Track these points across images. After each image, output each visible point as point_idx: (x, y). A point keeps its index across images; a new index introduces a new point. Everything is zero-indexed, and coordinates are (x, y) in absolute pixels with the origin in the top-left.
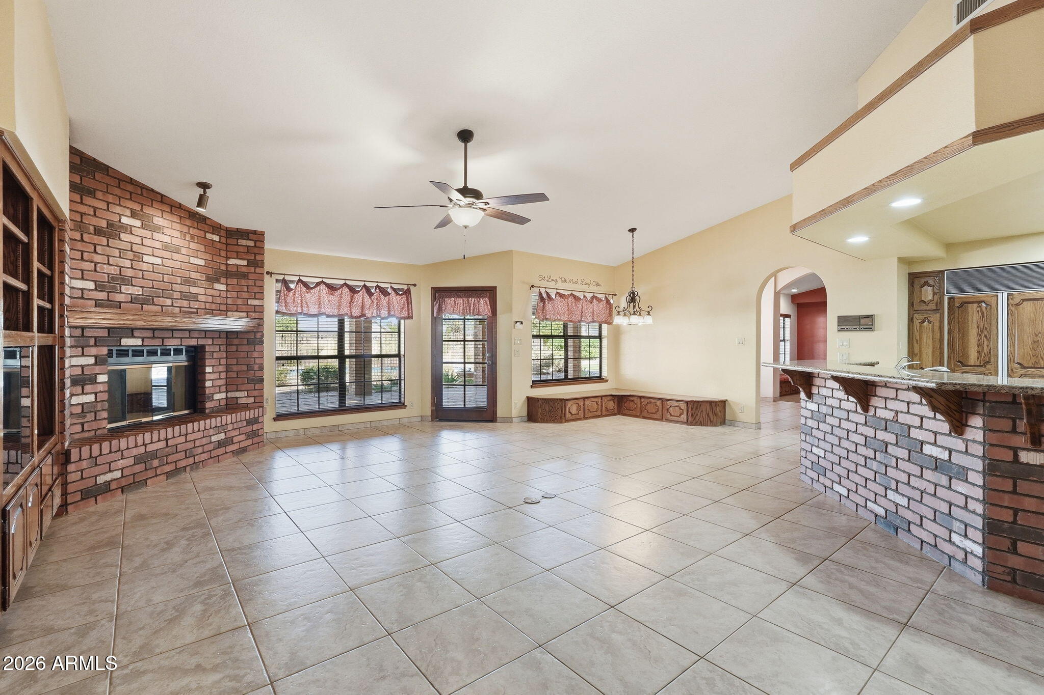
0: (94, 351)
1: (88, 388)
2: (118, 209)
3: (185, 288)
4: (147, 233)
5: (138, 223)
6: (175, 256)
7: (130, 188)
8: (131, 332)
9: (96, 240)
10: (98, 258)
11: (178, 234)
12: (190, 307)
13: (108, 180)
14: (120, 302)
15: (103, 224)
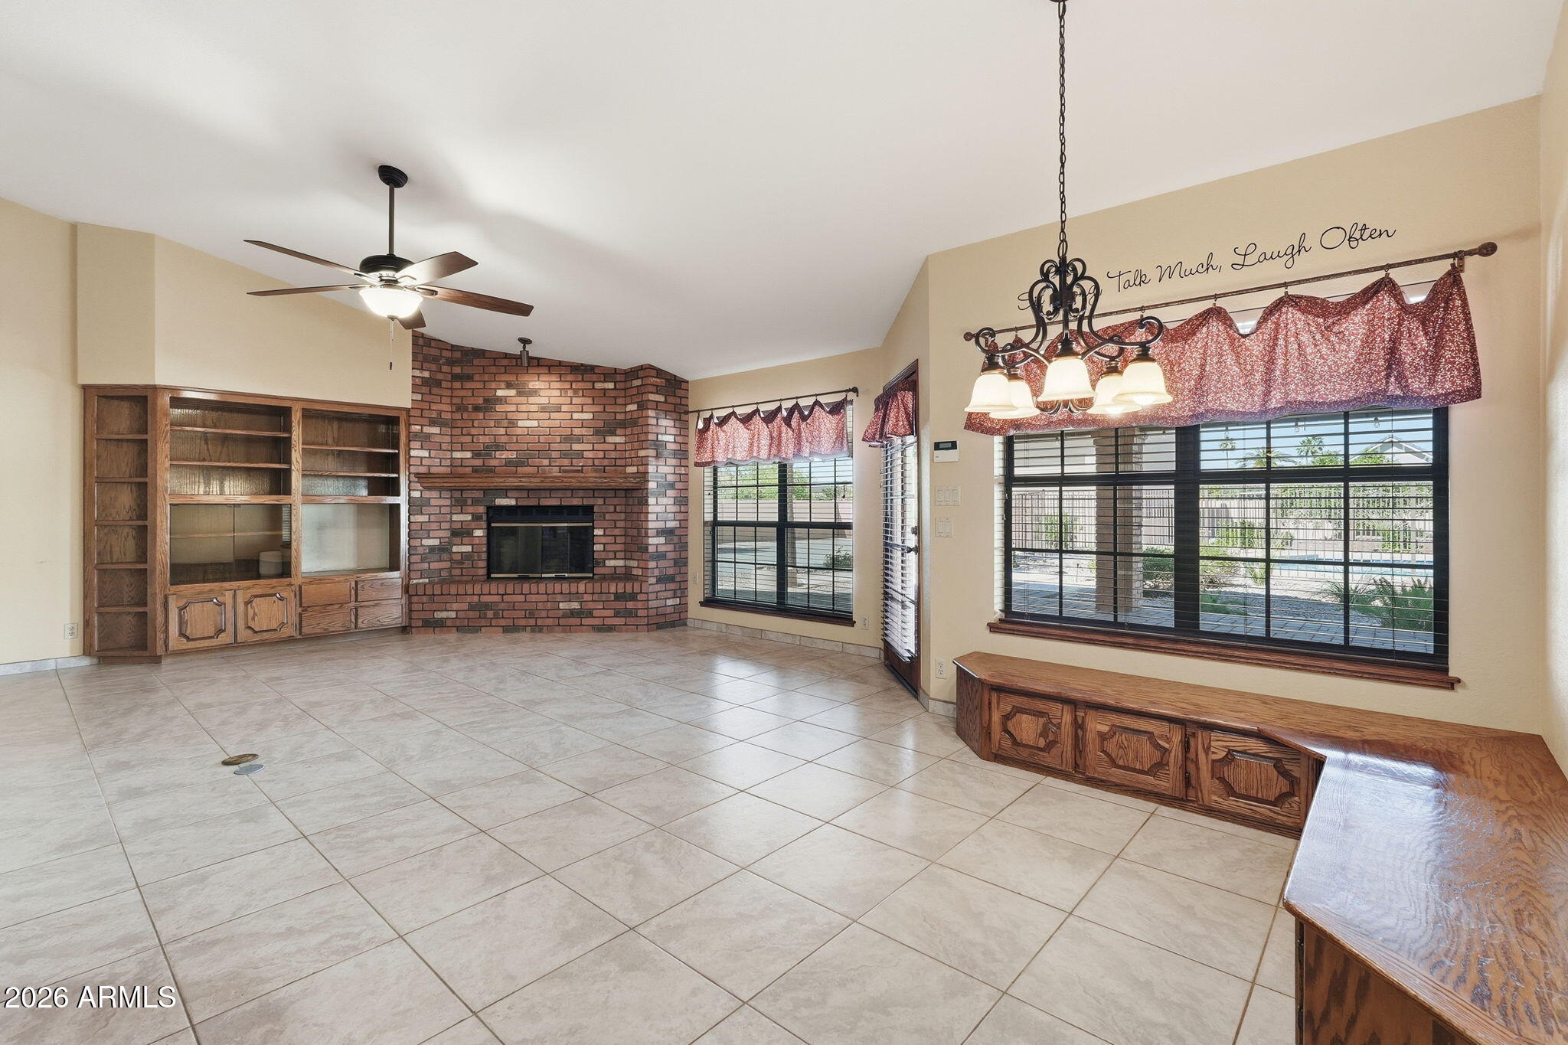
0: (471, 509)
1: (466, 540)
2: (493, 385)
3: (565, 447)
4: (523, 399)
5: (513, 392)
6: (554, 415)
7: (505, 362)
8: (504, 492)
9: (474, 415)
10: (474, 431)
11: (558, 393)
12: (572, 466)
13: (484, 362)
14: (495, 467)
15: (480, 401)
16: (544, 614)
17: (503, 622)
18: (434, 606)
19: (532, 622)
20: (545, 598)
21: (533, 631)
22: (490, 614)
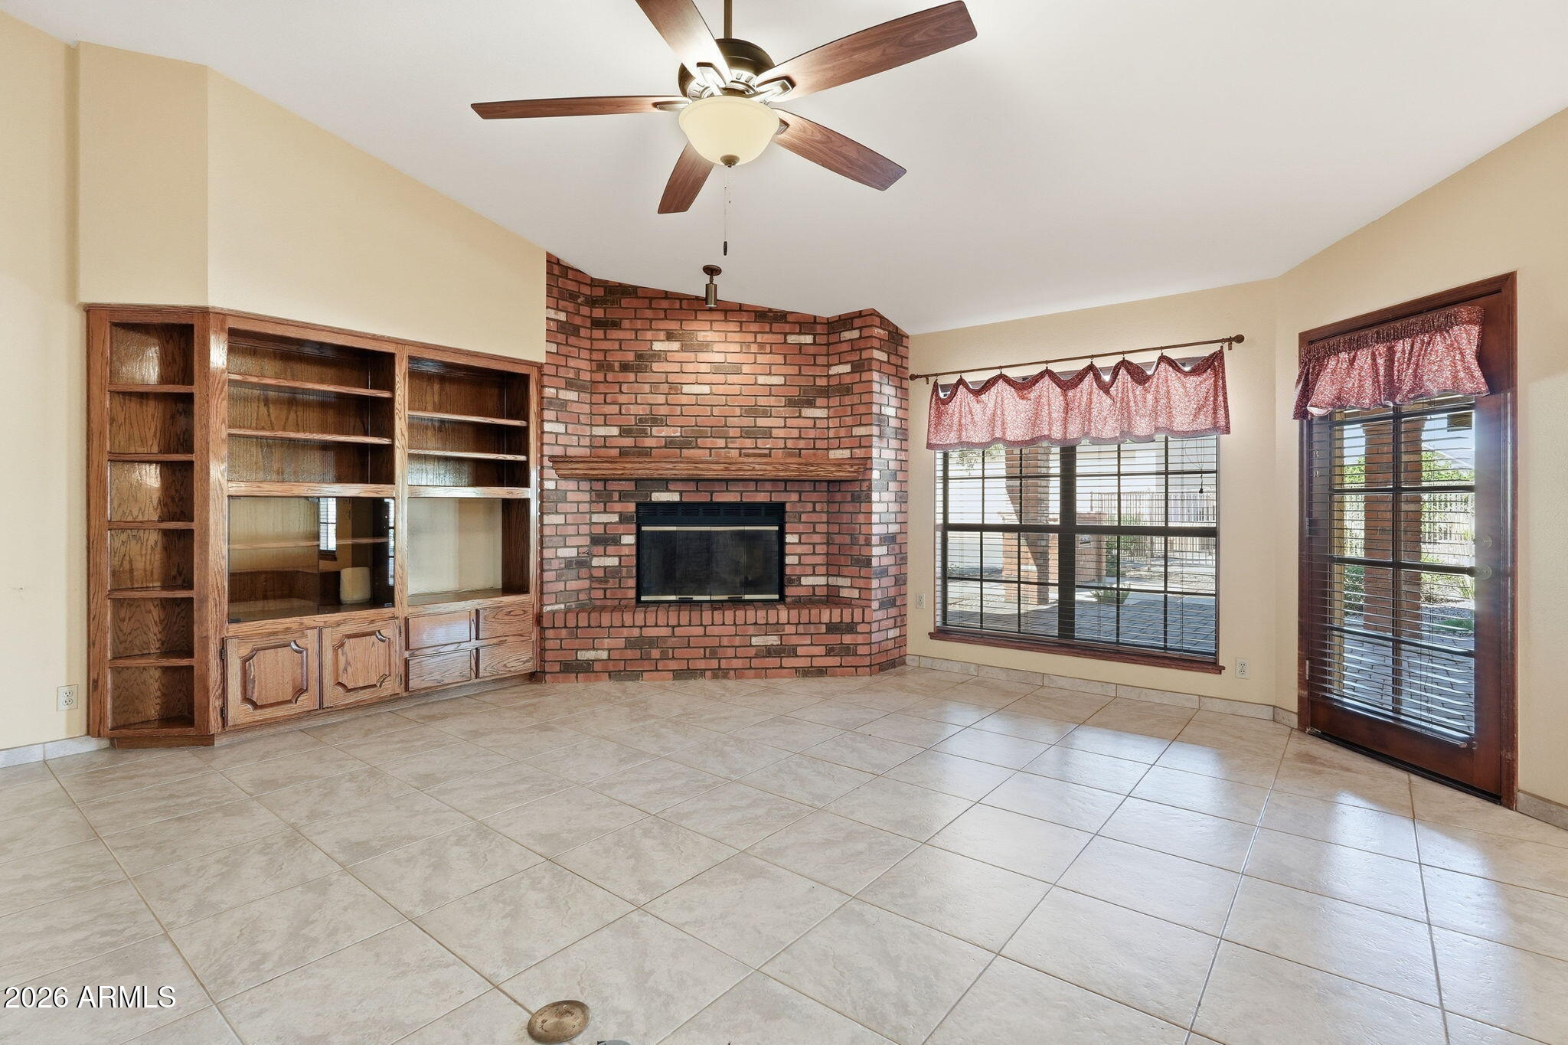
0: (618, 507)
1: (611, 549)
2: (649, 335)
3: (748, 422)
4: (691, 356)
5: (675, 346)
6: (731, 379)
7: (665, 304)
8: (664, 483)
9: (621, 377)
10: (622, 399)
11: (736, 348)
12: (756, 448)
13: (635, 303)
14: (651, 448)
15: (630, 357)
16: (730, 652)
17: (673, 665)
18: (576, 643)
19: (714, 664)
20: (732, 630)
21: (715, 676)
22: (655, 653)
